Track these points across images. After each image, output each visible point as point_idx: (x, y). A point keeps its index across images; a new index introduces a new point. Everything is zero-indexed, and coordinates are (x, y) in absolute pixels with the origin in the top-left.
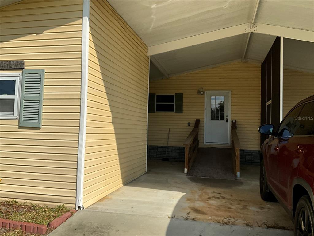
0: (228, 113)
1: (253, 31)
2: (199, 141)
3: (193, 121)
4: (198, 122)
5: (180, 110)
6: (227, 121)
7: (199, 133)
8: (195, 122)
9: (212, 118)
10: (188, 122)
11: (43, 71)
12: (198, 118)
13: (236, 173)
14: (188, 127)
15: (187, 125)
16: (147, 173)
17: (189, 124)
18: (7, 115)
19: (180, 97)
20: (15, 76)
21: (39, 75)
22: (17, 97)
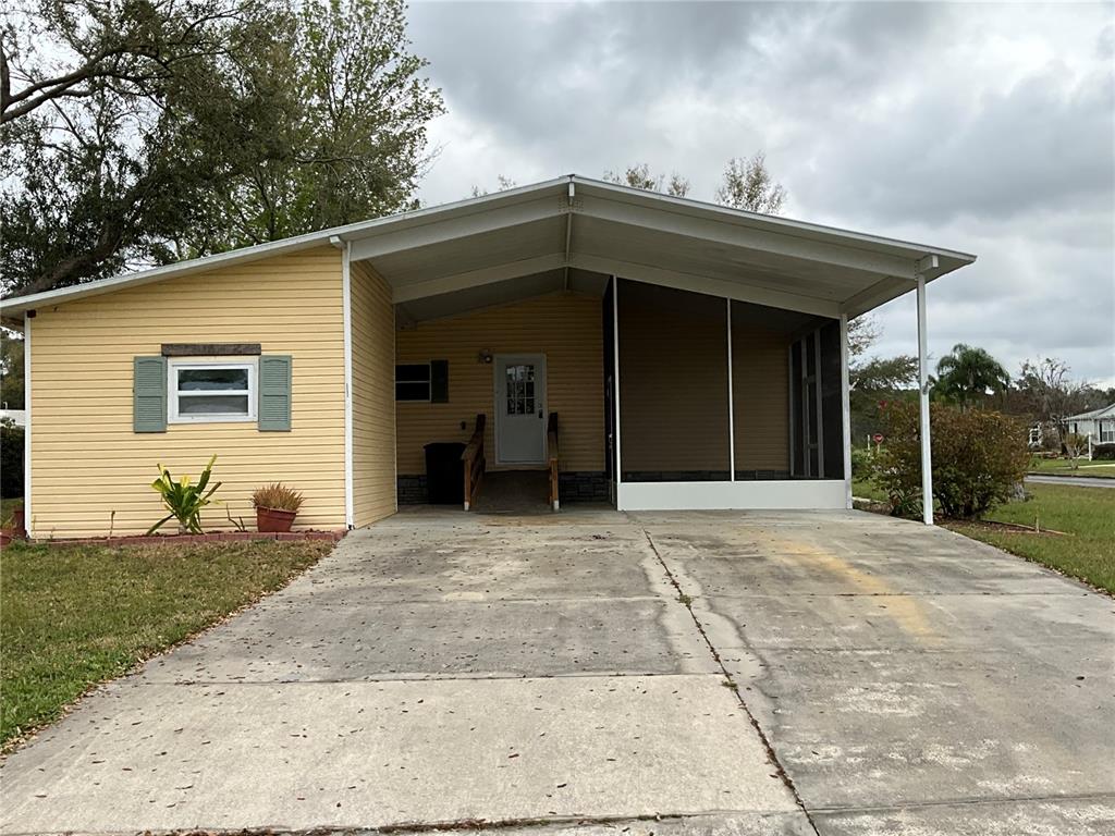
0: (544, 400)
1: (570, 265)
2: (484, 461)
3: (471, 418)
4: (481, 419)
5: (441, 395)
6: (541, 416)
7: (485, 444)
8: (475, 421)
9: (510, 411)
10: (460, 421)
11: (290, 357)
12: (481, 411)
13: (553, 503)
14: (461, 432)
15: (459, 427)
16: (399, 511)
17: (464, 425)
18: (238, 417)
19: (441, 368)
20: (248, 364)
21: (285, 362)
22: (252, 392)
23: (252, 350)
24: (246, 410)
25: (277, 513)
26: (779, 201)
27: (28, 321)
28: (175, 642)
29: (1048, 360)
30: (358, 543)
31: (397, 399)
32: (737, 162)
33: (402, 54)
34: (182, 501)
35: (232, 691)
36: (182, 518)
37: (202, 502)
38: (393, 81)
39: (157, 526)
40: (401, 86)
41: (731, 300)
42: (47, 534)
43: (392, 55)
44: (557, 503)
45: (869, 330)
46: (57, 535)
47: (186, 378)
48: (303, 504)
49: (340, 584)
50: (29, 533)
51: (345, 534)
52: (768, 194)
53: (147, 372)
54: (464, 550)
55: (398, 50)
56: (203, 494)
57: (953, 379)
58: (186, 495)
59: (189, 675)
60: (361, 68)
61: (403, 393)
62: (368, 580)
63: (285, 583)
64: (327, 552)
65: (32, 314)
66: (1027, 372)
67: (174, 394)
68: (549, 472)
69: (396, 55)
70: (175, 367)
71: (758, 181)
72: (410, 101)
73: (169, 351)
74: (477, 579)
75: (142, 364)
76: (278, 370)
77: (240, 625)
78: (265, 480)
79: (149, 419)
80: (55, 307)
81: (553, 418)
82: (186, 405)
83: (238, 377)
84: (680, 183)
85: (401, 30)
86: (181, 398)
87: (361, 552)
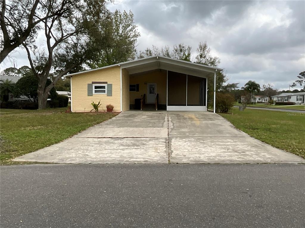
0: (156, 91)
1: (160, 68)
2: (145, 102)
3: (143, 94)
4: (145, 95)
5: (138, 90)
6: (155, 94)
7: (145, 98)
9: (150, 93)
12: (145, 93)
16: (130, 110)
17: (142, 96)
18: (104, 93)
19: (138, 85)
20: (105, 85)
21: (111, 85)
22: (106, 90)
23: (106, 83)
24: (105, 92)
25: (110, 109)
26: (209, 51)
27: (71, 78)
28: (98, 124)
29: (269, 84)
30: (122, 114)
31: (130, 91)
32: (201, 43)
33: (133, 25)
34: (96, 107)
35: (106, 128)
36: (96, 109)
37: (99, 107)
38: (131, 30)
39: (92, 110)
40: (132, 31)
41: (188, 75)
42: (75, 111)
43: (131, 25)
44: (157, 109)
45: (227, 78)
46: (76, 112)
47: (96, 87)
48: (114, 107)
49: (120, 118)
50: (72, 111)
51: (120, 112)
52: (207, 50)
53: (90, 86)
54: (139, 115)
55: (132, 24)
56: (99, 106)
57: (248, 88)
58: (96, 106)
59: (100, 126)
60: (125, 28)
61: (131, 90)
62: (124, 118)
63: (112, 118)
64: (118, 115)
65: (72, 77)
66: (264, 87)
67: (94, 90)
68: (155, 104)
69: (132, 25)
70: (94, 85)
71: (205, 47)
72: (134, 34)
73: (93, 83)
74: (139, 118)
75: (89, 85)
76: (110, 86)
77: (106, 122)
78: (108, 104)
79: (90, 94)
80: (75, 76)
81: (158, 95)
82: (96, 92)
83: (104, 87)
84: (190, 47)
85: (132, 20)
86: (95, 90)
87: (123, 115)
